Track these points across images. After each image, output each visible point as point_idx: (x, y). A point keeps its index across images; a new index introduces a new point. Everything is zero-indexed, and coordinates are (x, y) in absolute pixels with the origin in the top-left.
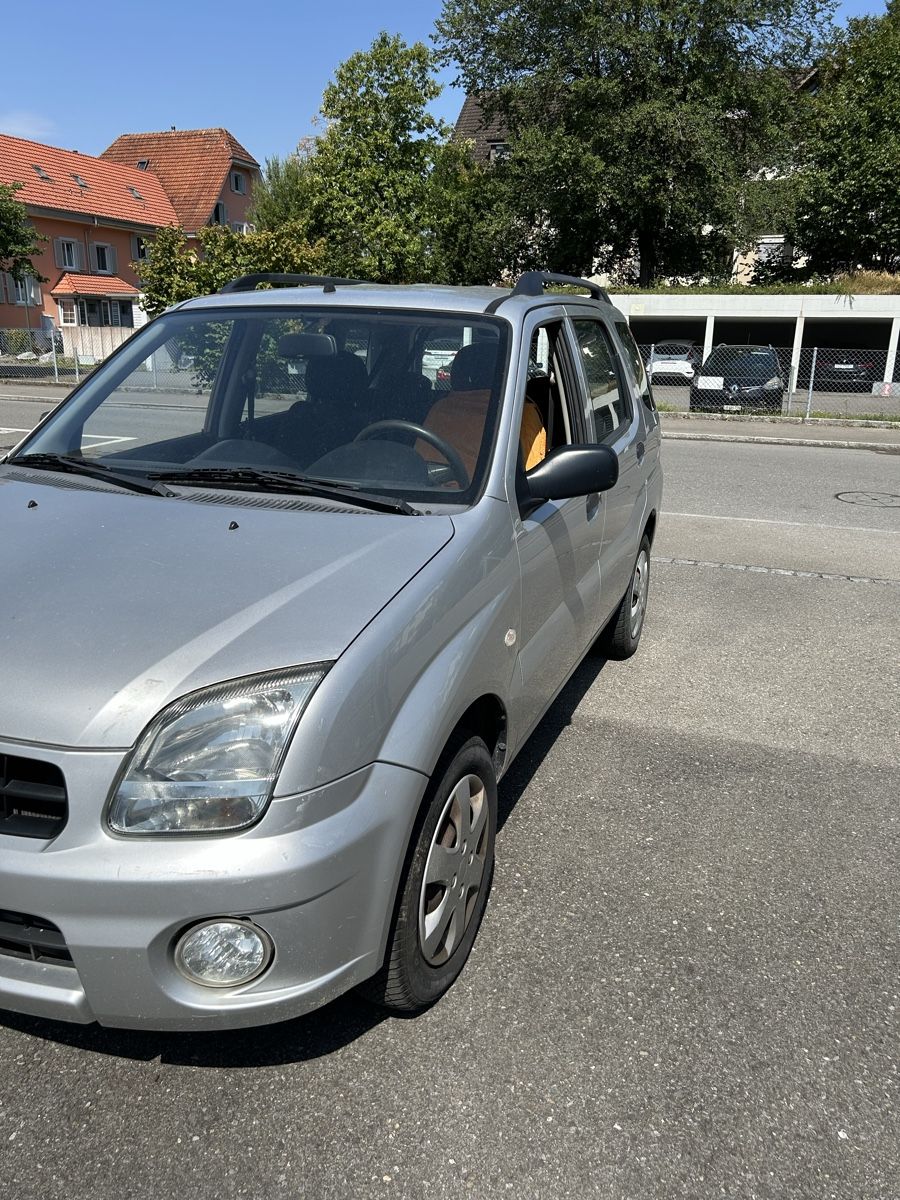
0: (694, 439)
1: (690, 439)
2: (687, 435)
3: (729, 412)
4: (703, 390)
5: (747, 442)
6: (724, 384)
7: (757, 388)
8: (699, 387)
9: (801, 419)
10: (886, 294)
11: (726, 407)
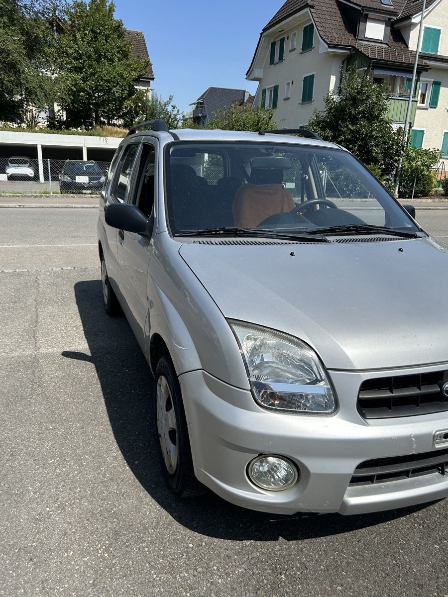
0: (89, 208)
1: (87, 208)
2: (86, 206)
3: (85, 194)
4: (79, 183)
6: (89, 180)
7: (96, 181)
8: (77, 182)
10: (120, 137)
11: (84, 191)
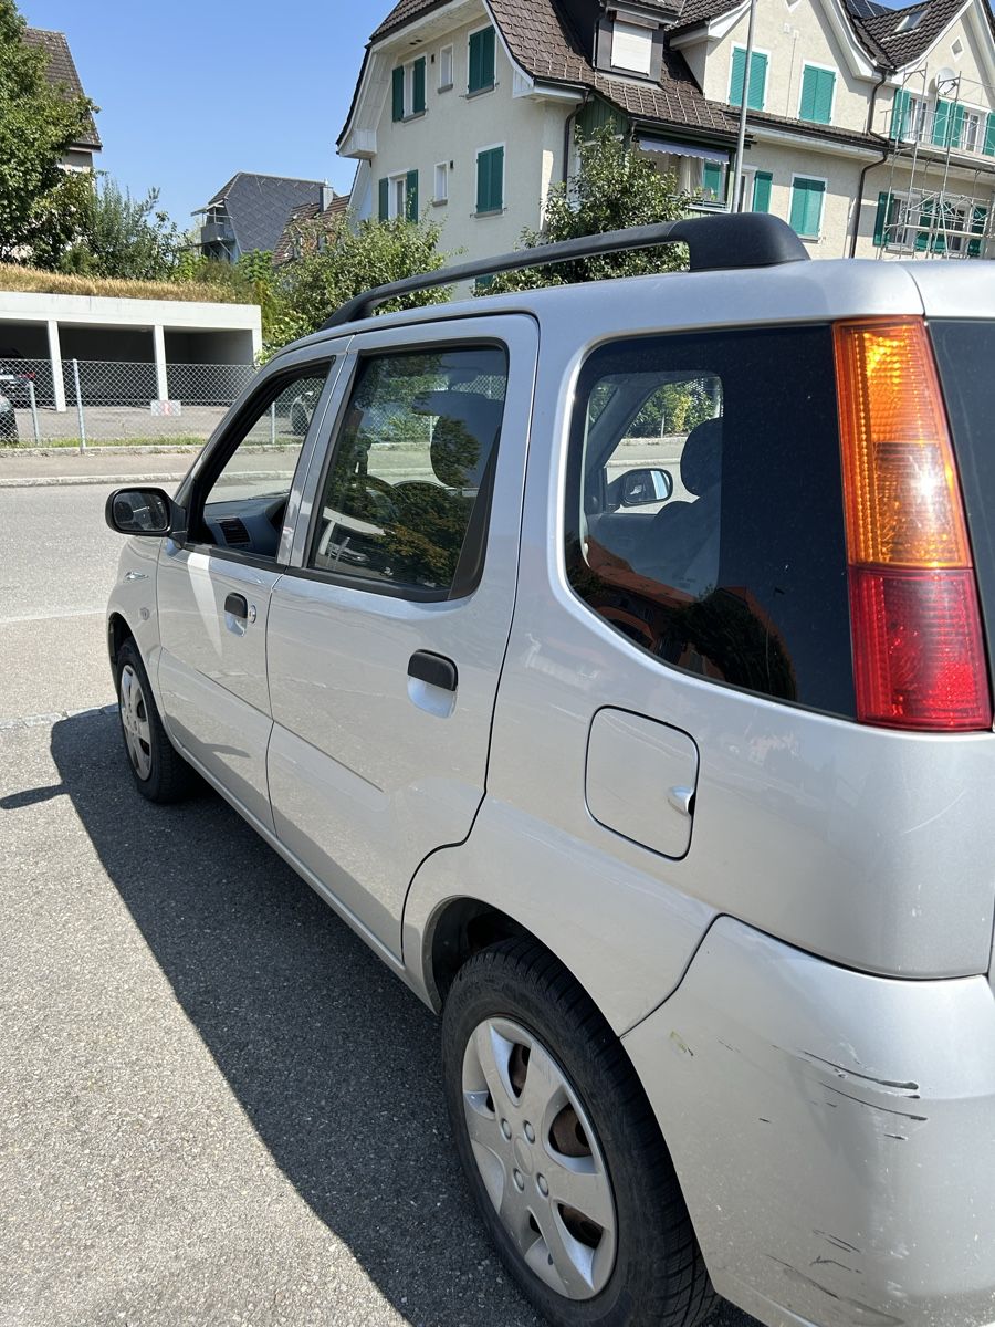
5: (49, 485)
9: (78, 448)
